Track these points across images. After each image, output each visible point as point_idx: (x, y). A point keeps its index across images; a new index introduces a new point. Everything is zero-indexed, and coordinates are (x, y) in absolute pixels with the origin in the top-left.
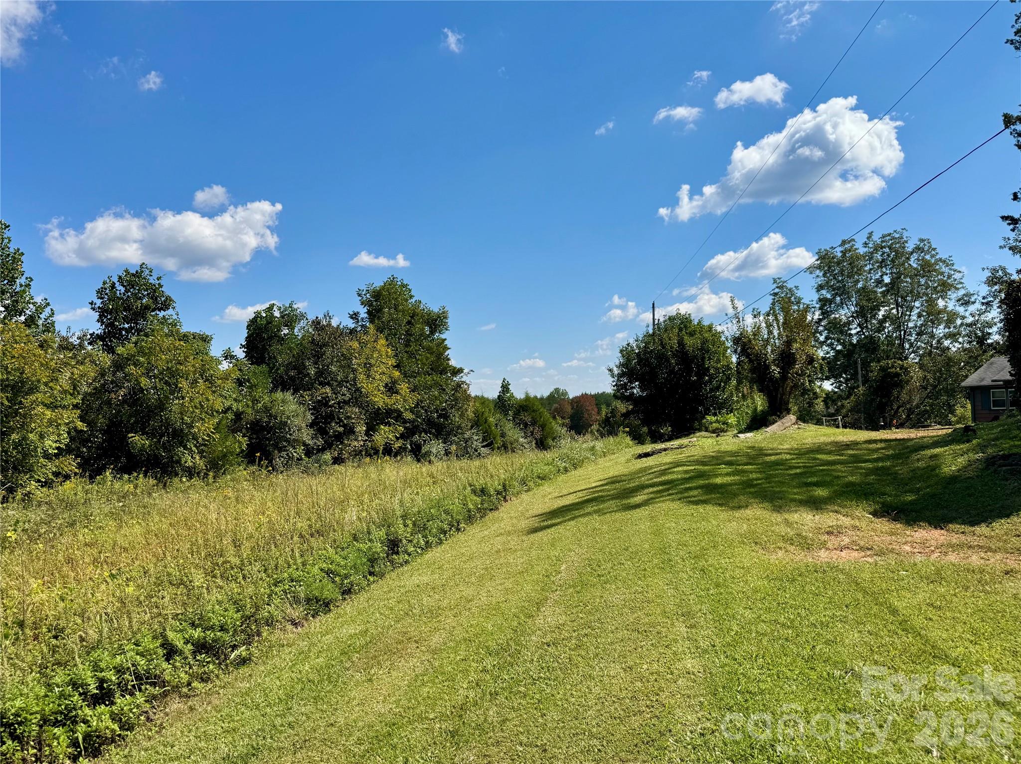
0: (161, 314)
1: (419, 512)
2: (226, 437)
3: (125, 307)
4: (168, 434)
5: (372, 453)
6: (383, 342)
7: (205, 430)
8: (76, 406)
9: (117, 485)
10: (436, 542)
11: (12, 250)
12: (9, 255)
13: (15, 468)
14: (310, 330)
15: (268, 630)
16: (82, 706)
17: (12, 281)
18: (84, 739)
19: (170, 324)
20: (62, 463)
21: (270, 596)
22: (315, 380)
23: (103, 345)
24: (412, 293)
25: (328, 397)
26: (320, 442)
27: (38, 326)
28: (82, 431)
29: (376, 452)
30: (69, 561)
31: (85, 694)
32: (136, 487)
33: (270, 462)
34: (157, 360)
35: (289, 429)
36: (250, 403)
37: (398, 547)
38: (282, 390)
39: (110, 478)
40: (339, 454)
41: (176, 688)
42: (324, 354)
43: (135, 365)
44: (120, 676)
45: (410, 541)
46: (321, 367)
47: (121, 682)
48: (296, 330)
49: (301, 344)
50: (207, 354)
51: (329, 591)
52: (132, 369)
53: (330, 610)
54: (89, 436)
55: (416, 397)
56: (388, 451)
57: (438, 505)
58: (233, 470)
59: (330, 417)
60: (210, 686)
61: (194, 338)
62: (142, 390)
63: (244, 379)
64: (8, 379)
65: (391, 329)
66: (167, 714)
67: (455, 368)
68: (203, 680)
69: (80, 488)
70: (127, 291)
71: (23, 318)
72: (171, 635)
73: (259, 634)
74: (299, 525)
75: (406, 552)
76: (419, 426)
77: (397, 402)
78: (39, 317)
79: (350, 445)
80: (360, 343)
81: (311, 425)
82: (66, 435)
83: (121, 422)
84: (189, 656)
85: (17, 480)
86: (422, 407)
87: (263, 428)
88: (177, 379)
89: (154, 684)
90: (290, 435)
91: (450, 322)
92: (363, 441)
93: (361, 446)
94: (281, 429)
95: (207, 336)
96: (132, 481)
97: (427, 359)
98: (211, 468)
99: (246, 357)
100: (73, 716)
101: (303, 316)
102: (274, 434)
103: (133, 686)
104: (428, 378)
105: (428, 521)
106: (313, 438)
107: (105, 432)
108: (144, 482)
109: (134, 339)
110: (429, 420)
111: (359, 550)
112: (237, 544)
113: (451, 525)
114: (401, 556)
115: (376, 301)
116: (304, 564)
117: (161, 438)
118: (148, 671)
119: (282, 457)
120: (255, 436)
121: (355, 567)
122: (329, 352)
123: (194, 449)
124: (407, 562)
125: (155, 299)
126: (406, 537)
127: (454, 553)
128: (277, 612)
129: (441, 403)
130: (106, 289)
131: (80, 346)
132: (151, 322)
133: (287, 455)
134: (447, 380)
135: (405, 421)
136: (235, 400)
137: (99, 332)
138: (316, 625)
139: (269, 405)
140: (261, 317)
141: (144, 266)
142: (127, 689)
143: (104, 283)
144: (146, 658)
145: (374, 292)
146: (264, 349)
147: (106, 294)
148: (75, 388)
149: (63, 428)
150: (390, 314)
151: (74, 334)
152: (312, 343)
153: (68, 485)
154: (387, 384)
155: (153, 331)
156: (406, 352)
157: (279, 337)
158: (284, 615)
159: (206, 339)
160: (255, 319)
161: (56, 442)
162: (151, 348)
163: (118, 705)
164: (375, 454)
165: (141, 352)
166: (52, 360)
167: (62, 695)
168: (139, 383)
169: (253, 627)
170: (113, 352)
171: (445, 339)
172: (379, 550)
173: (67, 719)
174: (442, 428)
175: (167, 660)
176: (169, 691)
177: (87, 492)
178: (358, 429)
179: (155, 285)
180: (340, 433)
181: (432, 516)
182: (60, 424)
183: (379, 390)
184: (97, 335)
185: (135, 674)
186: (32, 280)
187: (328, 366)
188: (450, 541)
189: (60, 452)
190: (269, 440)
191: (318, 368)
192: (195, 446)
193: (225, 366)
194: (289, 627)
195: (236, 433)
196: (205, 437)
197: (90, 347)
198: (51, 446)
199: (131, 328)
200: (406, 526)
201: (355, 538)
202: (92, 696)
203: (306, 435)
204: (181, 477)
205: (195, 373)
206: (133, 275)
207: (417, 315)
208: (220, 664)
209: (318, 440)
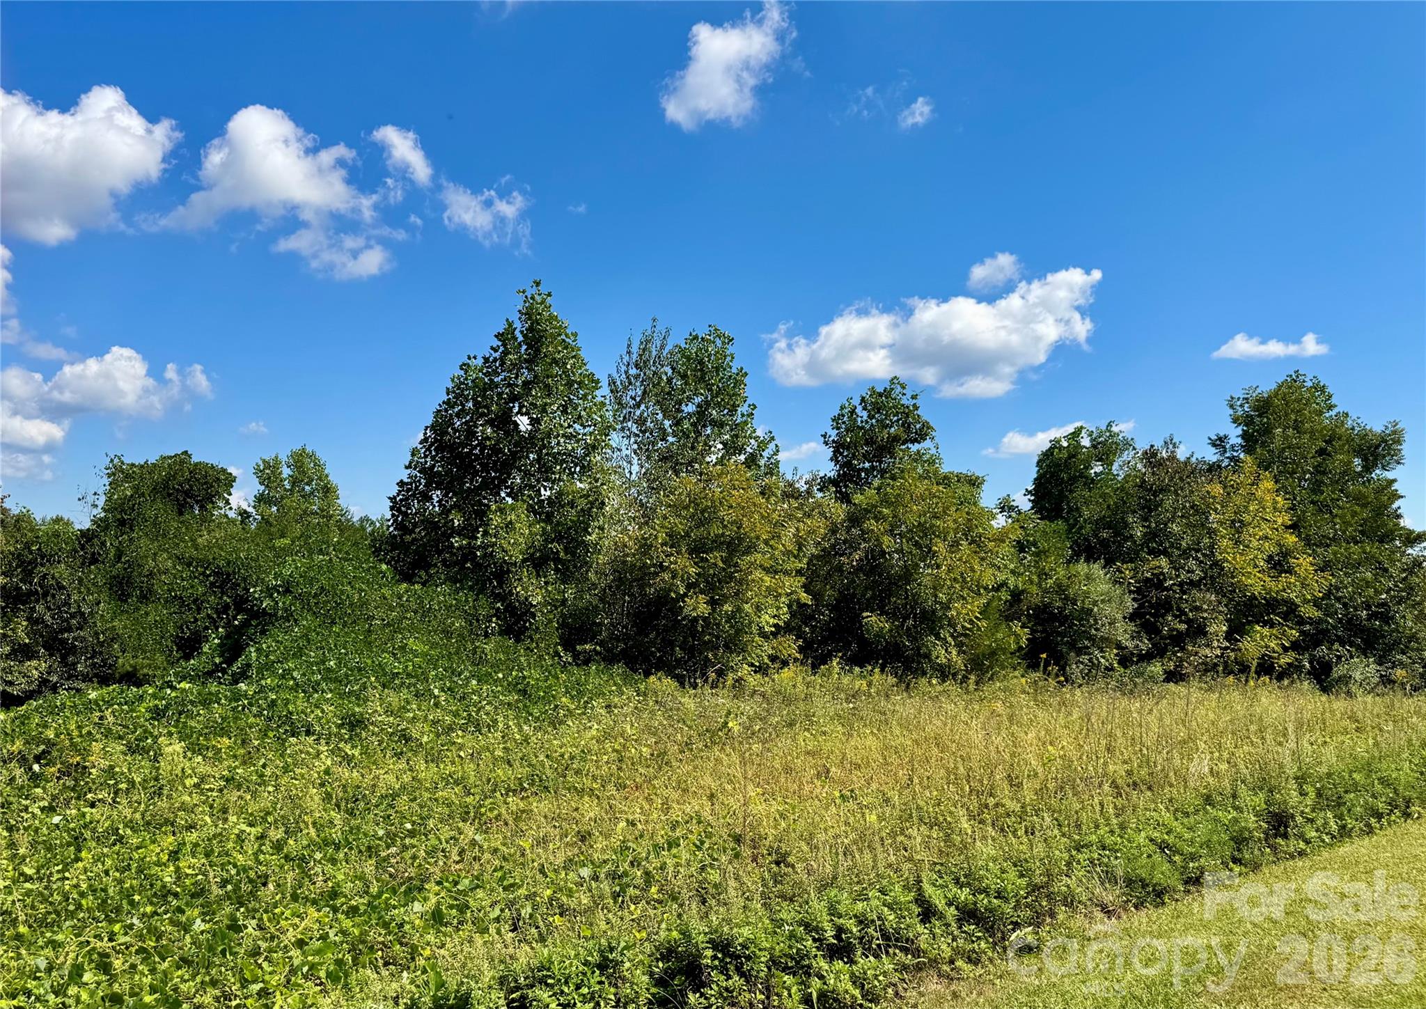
0: (914, 448)
1: (1329, 775)
2: (997, 626)
3: (866, 439)
4: (915, 617)
5: (1240, 669)
6: (1268, 484)
7: (968, 614)
8: (799, 572)
9: (846, 680)
10: (1361, 829)
11: (734, 370)
12: (730, 376)
13: (727, 646)
14: (1139, 466)
15: (1066, 912)
16: (816, 956)
17: (734, 409)
18: (819, 999)
19: (925, 462)
20: (780, 644)
21: (1068, 864)
22: (1142, 545)
23: (836, 492)
24: (1334, 401)
25: (1162, 573)
26: (1145, 645)
27: (760, 467)
28: (805, 605)
29: (1244, 669)
30: (788, 770)
31: (819, 940)
32: (870, 684)
33: (1062, 669)
34: (906, 512)
35: (1096, 620)
36: (1035, 578)
37: (1286, 827)
38: (1087, 561)
39: (837, 670)
40: (1177, 666)
41: (934, 962)
42: (1160, 505)
43: (877, 519)
44: (863, 929)
45: (1312, 821)
46: (1153, 525)
47: (864, 937)
48: (1115, 467)
49: (1122, 489)
50: (975, 504)
51: (1164, 873)
52: (871, 524)
53: (1163, 903)
54: (813, 611)
55: (1327, 580)
56: (1266, 668)
57: (1368, 768)
58: (1005, 676)
59: (1165, 606)
60: (980, 971)
61: (958, 481)
62: (883, 553)
63: (1028, 541)
64: (723, 534)
65: (1285, 464)
66: (921, 994)
67: (1412, 532)
68: (970, 960)
69: (800, 679)
70: (871, 417)
71: (742, 457)
72: (929, 890)
73: (1053, 915)
74: (1111, 768)
75: (1301, 836)
76: (1328, 631)
77: (1289, 588)
78: (761, 455)
79: (1196, 653)
80: (1225, 487)
81: (1132, 617)
82: (785, 609)
83: (854, 595)
84: (953, 924)
85: (728, 661)
86: (1338, 599)
87: (1053, 617)
88: (931, 539)
89: (905, 950)
90: (1097, 630)
91: (1406, 449)
92: (1221, 648)
93: (1217, 656)
94: (1082, 619)
95: (978, 478)
96: (865, 677)
97: (1354, 514)
98: (972, 670)
99: (1032, 508)
100: (805, 966)
101: (1128, 444)
102: (1070, 627)
103: (879, 946)
104: (1354, 548)
105: (1346, 792)
106: (1133, 638)
107: (833, 608)
108: (881, 679)
109: (876, 483)
110: (1350, 621)
111: (1216, 820)
112: (1014, 783)
113: (1393, 805)
114: (1292, 842)
115: (1260, 416)
116: (1123, 827)
117: (904, 621)
118: (897, 931)
119: (1082, 663)
120: (1039, 628)
121: (1207, 844)
122: (1169, 502)
123: (949, 639)
124: (1302, 854)
125: (907, 427)
126: (1302, 812)
127: (1398, 852)
128: (1080, 889)
129: (1377, 592)
130: (843, 416)
131: (808, 493)
132: (901, 459)
133: (1090, 660)
134: (1393, 552)
135: (1301, 621)
136: (1013, 572)
137: (832, 474)
138: (1140, 919)
139: (1065, 582)
140: (1061, 448)
141: (895, 381)
142: (870, 948)
143: (842, 408)
144: (895, 912)
145: (1257, 400)
146: (1062, 497)
147: (844, 423)
148: (800, 549)
149: (783, 599)
150: (1286, 438)
151: (801, 478)
152: (1141, 486)
153: (786, 673)
154: (1270, 558)
155: (902, 472)
156: (1312, 502)
157: (1086, 478)
158: (1091, 896)
159: (974, 483)
160: (1051, 450)
161: (774, 617)
162: (898, 495)
163: (859, 965)
164: (1241, 671)
165: (886, 501)
166: (774, 511)
167: (792, 935)
168: (880, 544)
169: (1044, 903)
170: (849, 502)
171: (1394, 481)
172: (1252, 826)
173: (799, 967)
174: (1375, 635)
175: (923, 922)
176: (924, 963)
177: (808, 685)
178: (1212, 629)
179: (908, 407)
180: (1180, 633)
181: (1356, 784)
182: (780, 594)
183: (1256, 566)
184: (830, 478)
185: (881, 930)
186: (755, 407)
187: (1166, 525)
188: (1389, 831)
189: (778, 631)
190: (1063, 635)
191: (1148, 527)
192: (952, 636)
193: (1000, 521)
194: (1099, 915)
195: (1012, 621)
196: (966, 624)
197: (820, 495)
198: (768, 623)
199: (873, 468)
200: (1303, 794)
201: (1208, 800)
202: (828, 945)
203: (1123, 633)
204: (931, 677)
205: (956, 531)
206: (880, 395)
207: (1339, 439)
208: (995, 944)
209: (1141, 641)
